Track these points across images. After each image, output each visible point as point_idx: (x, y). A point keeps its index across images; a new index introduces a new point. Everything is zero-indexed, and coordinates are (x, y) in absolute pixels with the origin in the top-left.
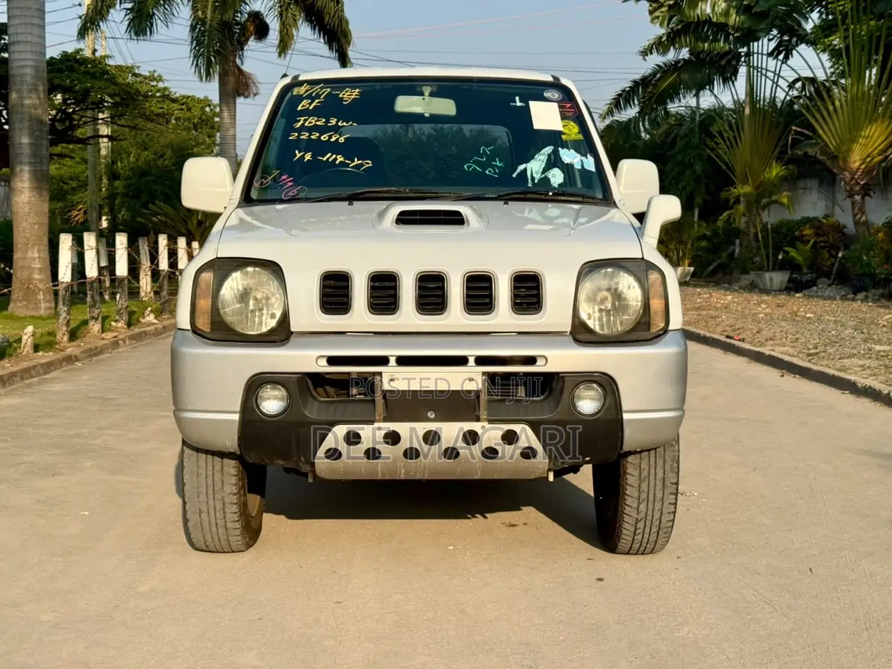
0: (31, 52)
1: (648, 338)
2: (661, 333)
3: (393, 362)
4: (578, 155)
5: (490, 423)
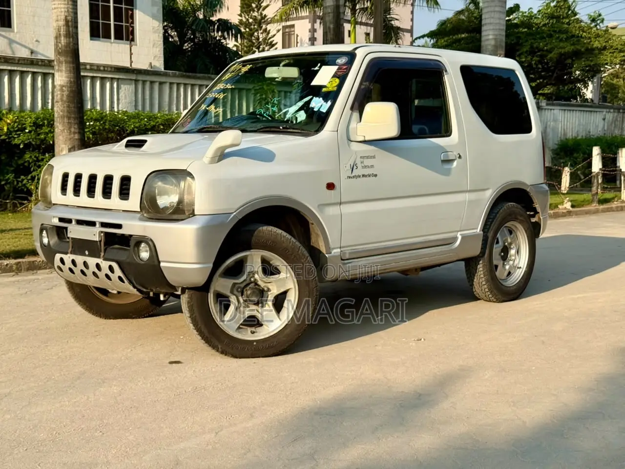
0: (493, 29)
1: (183, 218)
2: (191, 216)
3: (74, 222)
4: (323, 101)
5: (103, 260)
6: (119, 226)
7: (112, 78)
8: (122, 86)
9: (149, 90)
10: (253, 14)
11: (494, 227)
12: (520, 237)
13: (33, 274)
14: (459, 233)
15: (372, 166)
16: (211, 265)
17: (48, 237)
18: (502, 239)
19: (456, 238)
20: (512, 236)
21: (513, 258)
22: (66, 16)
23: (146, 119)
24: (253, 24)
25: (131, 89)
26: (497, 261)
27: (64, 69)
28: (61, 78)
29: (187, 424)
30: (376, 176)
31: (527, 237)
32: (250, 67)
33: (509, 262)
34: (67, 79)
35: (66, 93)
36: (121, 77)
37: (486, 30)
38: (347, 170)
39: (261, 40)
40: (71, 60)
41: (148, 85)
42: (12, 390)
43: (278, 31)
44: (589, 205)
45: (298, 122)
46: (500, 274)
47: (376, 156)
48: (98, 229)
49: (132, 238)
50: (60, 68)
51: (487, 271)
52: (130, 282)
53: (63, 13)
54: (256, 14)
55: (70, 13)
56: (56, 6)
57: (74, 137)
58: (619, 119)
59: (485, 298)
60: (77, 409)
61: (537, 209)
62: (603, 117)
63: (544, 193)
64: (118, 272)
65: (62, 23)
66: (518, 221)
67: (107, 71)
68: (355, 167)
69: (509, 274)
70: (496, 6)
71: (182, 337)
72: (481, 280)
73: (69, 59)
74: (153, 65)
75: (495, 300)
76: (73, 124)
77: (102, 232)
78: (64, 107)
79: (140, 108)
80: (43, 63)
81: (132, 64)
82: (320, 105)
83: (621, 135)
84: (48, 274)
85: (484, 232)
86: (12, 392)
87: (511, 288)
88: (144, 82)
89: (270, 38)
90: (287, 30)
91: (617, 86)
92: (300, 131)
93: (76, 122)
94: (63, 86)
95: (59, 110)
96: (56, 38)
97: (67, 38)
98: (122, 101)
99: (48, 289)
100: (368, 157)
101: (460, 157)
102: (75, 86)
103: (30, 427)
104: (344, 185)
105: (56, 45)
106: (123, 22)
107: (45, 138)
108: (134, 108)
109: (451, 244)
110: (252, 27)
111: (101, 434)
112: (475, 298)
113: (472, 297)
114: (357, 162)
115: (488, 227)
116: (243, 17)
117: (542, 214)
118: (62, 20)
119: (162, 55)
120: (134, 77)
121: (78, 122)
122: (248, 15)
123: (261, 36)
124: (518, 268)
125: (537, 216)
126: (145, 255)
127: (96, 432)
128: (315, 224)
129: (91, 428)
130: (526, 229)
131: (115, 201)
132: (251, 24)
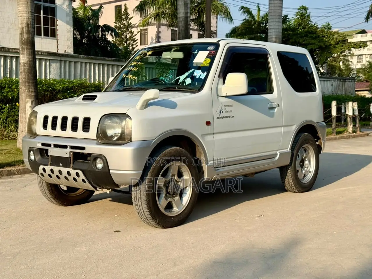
0: (275, 32)
1: (124, 143)
2: (129, 142)
3: (52, 146)
4: (201, 72)
5: (72, 169)
6: (83, 148)
7: (46, 59)
8: (52, 64)
9: (68, 66)
10: (123, 22)
11: (297, 148)
12: (311, 153)
13: (11, 178)
14: (278, 151)
15: (231, 111)
16: (142, 172)
17: (34, 155)
18: (301, 154)
19: (276, 154)
20: (306, 153)
21: (307, 166)
22: (27, 21)
23: (67, 84)
24: (123, 28)
25: (57, 65)
26: (298, 168)
27: (26, 53)
28: (24, 58)
29: (137, 270)
30: (233, 117)
31: (315, 153)
32: (153, 52)
33: (304, 168)
34: (27, 59)
35: (27, 68)
36: (51, 58)
37: (270, 32)
38: (217, 113)
39: (128, 37)
40: (30, 47)
41: (67, 63)
42: (21, 250)
43: (138, 32)
44: (331, 135)
45: (186, 85)
46: (300, 176)
47: (233, 105)
48: (69, 150)
49: (92, 156)
50: (23, 53)
51: (293, 174)
52: (90, 183)
53: (25, 19)
54: (125, 22)
55: (30, 19)
56: (21, 15)
57: (32, 94)
58: (340, 85)
59: (291, 190)
60: (65, 261)
61: (320, 137)
62: (331, 84)
63: (323, 127)
64: (82, 176)
65: (24, 25)
66: (310, 144)
67: (43, 55)
68: (222, 112)
69: (305, 175)
70: (276, 18)
71: (116, 216)
72: (289, 180)
73: (29, 47)
74: (67, 52)
75: (297, 191)
76: (31, 86)
77: (71, 152)
78: (26, 76)
79: (63, 77)
80: (5, 50)
81: (58, 51)
82: (200, 74)
83: (342, 94)
84: (20, 178)
85: (292, 151)
86: (21, 251)
87: (306, 184)
88: (65, 61)
89: (134, 36)
90: (143, 32)
91: (335, 66)
92: (188, 90)
93: (32, 85)
94: (25, 63)
95: (22, 77)
96: (21, 34)
97: (27, 34)
98: (52, 73)
99: (23, 187)
100: (228, 106)
101: (278, 106)
102: (32, 64)
103: (39, 273)
104: (216, 122)
105: (21, 39)
106: (49, 26)
107: (7, 95)
108: (59, 77)
109: (274, 157)
110: (123, 30)
111: (85, 277)
112: (286, 191)
113: (283, 190)
114: (222, 109)
115: (293, 147)
116: (117, 24)
117: (323, 139)
118: (25, 23)
119: (72, 46)
120: (59, 58)
121: (34, 85)
122: (120, 23)
123: (128, 35)
124: (310, 172)
125: (319, 141)
126: (100, 166)
127: (82, 276)
128: (199, 146)
129: (78, 273)
130: (314, 149)
131: (80, 133)
132: (122, 28)
